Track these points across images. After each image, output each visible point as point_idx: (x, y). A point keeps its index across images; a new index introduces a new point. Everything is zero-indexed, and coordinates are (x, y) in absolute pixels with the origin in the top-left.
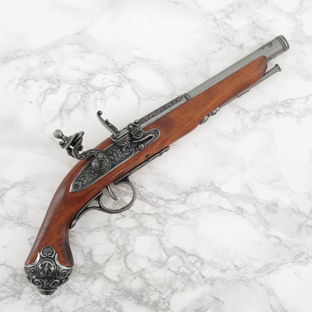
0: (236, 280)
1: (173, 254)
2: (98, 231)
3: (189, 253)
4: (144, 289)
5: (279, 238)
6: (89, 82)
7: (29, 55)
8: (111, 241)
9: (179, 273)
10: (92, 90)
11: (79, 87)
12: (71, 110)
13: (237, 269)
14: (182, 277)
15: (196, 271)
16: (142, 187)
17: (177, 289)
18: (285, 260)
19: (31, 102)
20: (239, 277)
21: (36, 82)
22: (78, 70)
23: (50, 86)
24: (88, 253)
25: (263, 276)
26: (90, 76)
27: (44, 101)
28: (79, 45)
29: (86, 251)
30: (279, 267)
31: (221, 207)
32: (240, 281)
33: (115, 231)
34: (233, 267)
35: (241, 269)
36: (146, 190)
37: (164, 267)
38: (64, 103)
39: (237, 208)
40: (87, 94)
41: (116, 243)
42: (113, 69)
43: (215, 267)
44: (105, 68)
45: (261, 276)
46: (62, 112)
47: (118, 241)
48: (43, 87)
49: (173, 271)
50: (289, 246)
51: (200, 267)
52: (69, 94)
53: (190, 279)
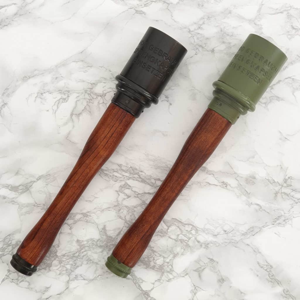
0: (226, 242)
1: (172, 225)
2: (109, 210)
3: (185, 223)
4: (150, 255)
5: (260, 205)
6: (92, 90)
7: (43, 73)
8: (120, 217)
9: (179, 240)
10: (95, 97)
11: (84, 95)
12: (80, 114)
13: (226, 234)
14: (181, 243)
15: (192, 237)
16: (142, 172)
17: (178, 254)
18: (266, 223)
19: (48, 111)
20: (228, 240)
21: (50, 94)
22: (83, 82)
23: (62, 97)
24: (103, 229)
25: (249, 238)
26: (93, 85)
27: (57, 109)
28: (82, 62)
29: (101, 227)
30: (261, 229)
31: (208, 183)
32: (230, 243)
33: (123, 209)
34: (222, 232)
35: (230, 233)
36: (145, 173)
37: (165, 236)
38: (74, 109)
39: (222, 183)
40: (91, 100)
41: (124, 219)
42: (111, 78)
43: (207, 233)
44: (105, 78)
45: (247, 238)
46: (72, 116)
47: (126, 217)
48: (56, 97)
49: (173, 239)
50: (268, 212)
51: (196, 234)
52: (77, 102)
53: (188, 244)
